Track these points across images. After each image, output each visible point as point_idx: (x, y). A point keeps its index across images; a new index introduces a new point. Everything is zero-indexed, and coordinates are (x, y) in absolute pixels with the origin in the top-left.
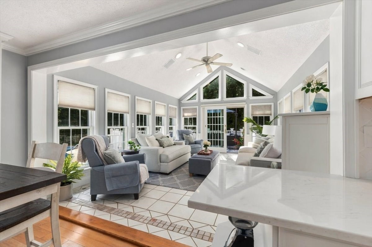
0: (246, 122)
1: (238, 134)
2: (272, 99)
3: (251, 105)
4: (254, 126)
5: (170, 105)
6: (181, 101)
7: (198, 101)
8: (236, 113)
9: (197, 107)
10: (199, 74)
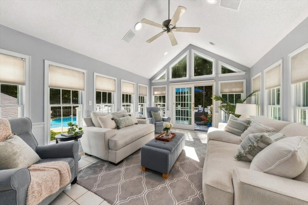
0: (215, 100)
1: (206, 111)
2: (244, 75)
3: (220, 82)
4: (224, 104)
5: (139, 84)
6: (152, 80)
7: (167, 80)
8: (204, 92)
9: (166, 86)
10: (166, 53)
